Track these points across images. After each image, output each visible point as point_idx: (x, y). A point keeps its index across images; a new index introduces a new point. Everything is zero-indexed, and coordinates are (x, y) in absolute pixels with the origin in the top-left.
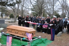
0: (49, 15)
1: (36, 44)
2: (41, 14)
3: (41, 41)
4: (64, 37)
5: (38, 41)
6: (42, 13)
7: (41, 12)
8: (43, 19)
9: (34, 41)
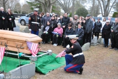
0: (66, 10)
1: (44, 64)
2: (49, 6)
3: (51, 59)
4: (93, 52)
5: (46, 59)
6: (50, 4)
7: (50, 2)
8: (53, 18)
9: (40, 59)
